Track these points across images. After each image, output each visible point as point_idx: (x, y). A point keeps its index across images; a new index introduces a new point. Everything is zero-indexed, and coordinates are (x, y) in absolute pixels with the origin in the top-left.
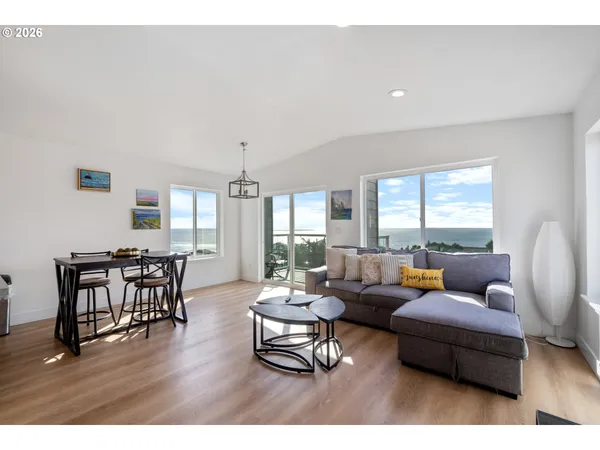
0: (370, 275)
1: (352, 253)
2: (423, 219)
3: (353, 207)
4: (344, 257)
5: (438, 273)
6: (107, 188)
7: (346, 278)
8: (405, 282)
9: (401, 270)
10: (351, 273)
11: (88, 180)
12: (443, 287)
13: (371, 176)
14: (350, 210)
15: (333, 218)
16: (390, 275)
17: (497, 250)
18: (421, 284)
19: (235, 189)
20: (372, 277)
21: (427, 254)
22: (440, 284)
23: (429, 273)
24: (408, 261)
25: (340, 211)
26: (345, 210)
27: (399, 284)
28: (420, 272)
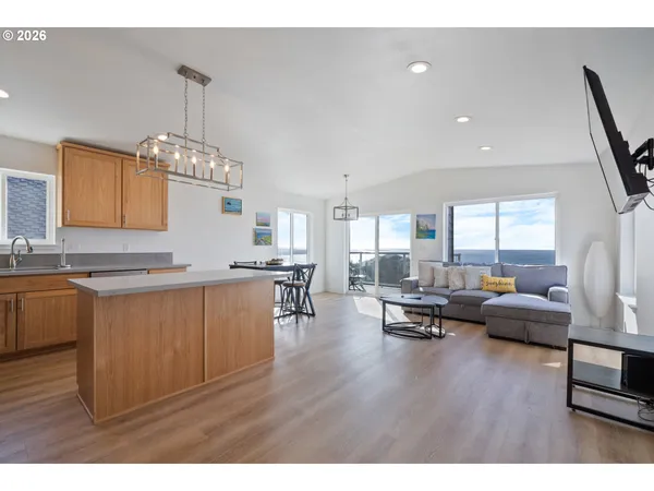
0: (456, 283)
1: (439, 266)
2: (497, 240)
3: (437, 228)
4: (433, 269)
5: (511, 280)
6: (239, 212)
7: (435, 285)
8: (485, 287)
9: (482, 279)
10: (440, 281)
11: (228, 206)
12: (515, 290)
13: (450, 204)
14: (434, 231)
15: (417, 237)
16: (473, 282)
17: (558, 263)
18: (499, 289)
19: (339, 213)
20: (457, 283)
21: (502, 266)
22: (513, 288)
23: (504, 280)
24: (487, 272)
25: (424, 232)
26: (429, 231)
27: (480, 289)
28: (497, 279)
